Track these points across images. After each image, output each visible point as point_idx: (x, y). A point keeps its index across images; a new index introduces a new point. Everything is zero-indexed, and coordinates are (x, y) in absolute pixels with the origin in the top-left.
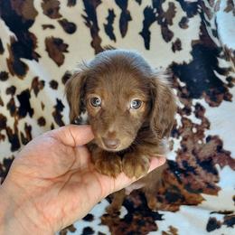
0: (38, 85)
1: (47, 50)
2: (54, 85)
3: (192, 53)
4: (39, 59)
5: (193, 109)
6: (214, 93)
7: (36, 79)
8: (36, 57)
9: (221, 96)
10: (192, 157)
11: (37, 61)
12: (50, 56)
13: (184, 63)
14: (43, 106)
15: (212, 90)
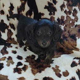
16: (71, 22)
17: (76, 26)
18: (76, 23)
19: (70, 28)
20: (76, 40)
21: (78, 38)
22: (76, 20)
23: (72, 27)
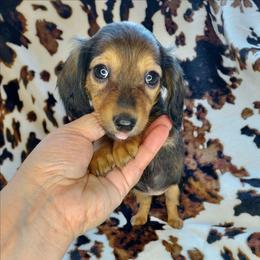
0: (27, 74)
1: (38, 35)
2: (45, 76)
3: (196, 49)
4: (29, 45)
5: (195, 110)
6: (217, 94)
7: (25, 69)
8: (26, 43)
9: (224, 98)
10: (193, 161)
11: (27, 47)
12: (42, 42)
13: (188, 60)
14: (34, 100)
15: (215, 91)
16: (195, 134)
17: (210, 143)
18: (208, 136)
19: (196, 148)
20: (216, 177)
21: (222, 173)
22: (206, 128)
23: (201, 147)
